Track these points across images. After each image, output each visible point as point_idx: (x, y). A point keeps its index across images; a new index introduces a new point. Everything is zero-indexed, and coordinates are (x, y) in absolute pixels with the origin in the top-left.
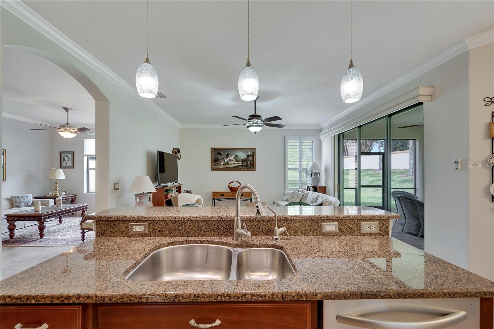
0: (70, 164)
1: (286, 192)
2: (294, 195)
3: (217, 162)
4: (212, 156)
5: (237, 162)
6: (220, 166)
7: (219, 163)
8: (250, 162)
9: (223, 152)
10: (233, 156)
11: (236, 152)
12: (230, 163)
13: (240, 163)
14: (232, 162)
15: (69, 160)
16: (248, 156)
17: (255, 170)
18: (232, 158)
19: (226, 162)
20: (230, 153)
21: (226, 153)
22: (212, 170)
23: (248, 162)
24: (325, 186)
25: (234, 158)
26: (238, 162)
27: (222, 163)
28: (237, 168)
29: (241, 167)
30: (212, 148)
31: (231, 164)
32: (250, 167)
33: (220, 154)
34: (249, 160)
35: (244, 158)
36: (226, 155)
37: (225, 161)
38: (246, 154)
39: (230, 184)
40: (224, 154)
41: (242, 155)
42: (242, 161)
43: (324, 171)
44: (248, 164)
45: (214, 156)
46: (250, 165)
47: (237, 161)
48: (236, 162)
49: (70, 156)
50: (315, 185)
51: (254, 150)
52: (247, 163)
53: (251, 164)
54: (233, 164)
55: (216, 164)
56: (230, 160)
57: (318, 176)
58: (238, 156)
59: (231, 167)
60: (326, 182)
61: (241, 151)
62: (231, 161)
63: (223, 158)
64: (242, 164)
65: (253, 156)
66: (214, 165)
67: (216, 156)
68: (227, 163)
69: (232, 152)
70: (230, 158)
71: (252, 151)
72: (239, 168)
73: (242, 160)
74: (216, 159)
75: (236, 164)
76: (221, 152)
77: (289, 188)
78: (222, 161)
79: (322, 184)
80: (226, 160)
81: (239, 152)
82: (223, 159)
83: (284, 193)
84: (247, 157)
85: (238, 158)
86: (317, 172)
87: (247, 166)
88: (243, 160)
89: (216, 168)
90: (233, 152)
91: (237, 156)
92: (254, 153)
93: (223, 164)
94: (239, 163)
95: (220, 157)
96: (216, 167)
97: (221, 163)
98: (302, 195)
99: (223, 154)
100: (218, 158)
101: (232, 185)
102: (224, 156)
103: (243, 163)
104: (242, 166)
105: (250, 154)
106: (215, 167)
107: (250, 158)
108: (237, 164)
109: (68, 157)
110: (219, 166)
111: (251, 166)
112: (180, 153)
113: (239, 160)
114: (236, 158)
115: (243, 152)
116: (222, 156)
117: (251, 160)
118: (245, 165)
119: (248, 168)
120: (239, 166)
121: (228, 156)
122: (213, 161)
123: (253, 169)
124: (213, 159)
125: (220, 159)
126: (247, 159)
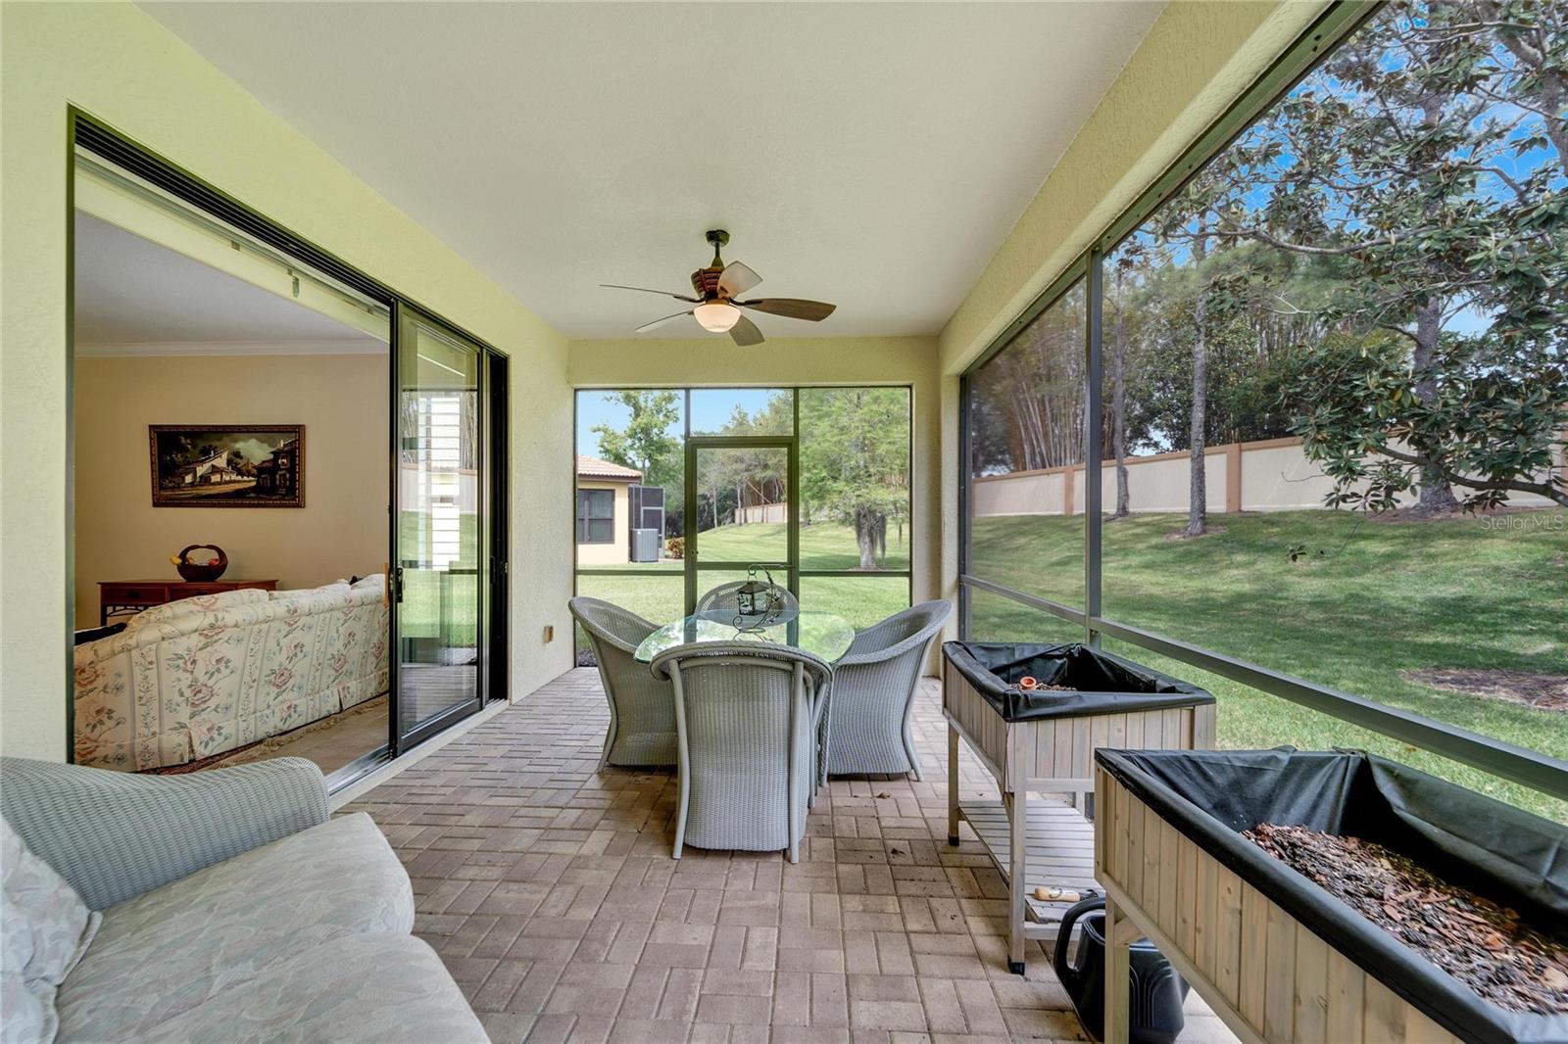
3: (170, 478)
4: (153, 455)
5: (239, 478)
6: (181, 492)
7: (177, 480)
8: (284, 475)
9: (189, 441)
10: (225, 456)
11: (236, 441)
12: (216, 478)
13: (251, 478)
14: (222, 476)
16: (277, 454)
17: (303, 506)
18: (221, 462)
19: (201, 477)
20: (215, 443)
21: (202, 444)
22: (155, 504)
23: (278, 477)
25: (229, 462)
26: (242, 475)
27: (189, 479)
28: (238, 499)
29: (252, 495)
30: (150, 426)
31: (219, 483)
32: (284, 493)
33: (178, 447)
34: (279, 469)
35: (263, 462)
36: (201, 452)
37: (198, 475)
38: (270, 446)
40: (194, 446)
41: (257, 452)
42: (255, 471)
44: (278, 483)
45: (160, 455)
46: (282, 485)
47: (240, 473)
48: (234, 477)
51: (297, 431)
52: (273, 480)
53: (287, 483)
54: (227, 483)
55: (168, 483)
56: (215, 470)
58: (242, 454)
59: (218, 494)
61: (250, 438)
62: (217, 472)
63: (189, 463)
64: (254, 484)
65: (295, 453)
66: (162, 488)
67: (166, 454)
68: (205, 480)
69: (219, 440)
70: (213, 462)
71: (294, 436)
72: (248, 498)
73: (255, 467)
74: (167, 465)
75: (234, 482)
76: (183, 441)
78: (187, 474)
80: (201, 470)
81: (245, 441)
82: (190, 465)
84: (272, 456)
85: (242, 463)
87: (273, 490)
88: (261, 470)
89: (168, 498)
90: (226, 438)
91: (237, 455)
92: (297, 441)
93: (192, 484)
94: (246, 478)
95: (179, 458)
96: (169, 492)
97: (184, 479)
99: (189, 447)
100: (172, 460)
102: (194, 453)
103: (258, 481)
104: (258, 488)
105: (285, 446)
106: (163, 492)
107: (282, 461)
108: (239, 482)
110: (176, 492)
111: (287, 491)
113: (244, 469)
114: (235, 462)
115: (258, 440)
116: (189, 456)
117: (286, 469)
118: (265, 485)
119: (277, 497)
120: (245, 491)
121: (206, 452)
122: (156, 474)
123: (295, 499)
124: (155, 467)
125: (180, 466)
126: (274, 465)
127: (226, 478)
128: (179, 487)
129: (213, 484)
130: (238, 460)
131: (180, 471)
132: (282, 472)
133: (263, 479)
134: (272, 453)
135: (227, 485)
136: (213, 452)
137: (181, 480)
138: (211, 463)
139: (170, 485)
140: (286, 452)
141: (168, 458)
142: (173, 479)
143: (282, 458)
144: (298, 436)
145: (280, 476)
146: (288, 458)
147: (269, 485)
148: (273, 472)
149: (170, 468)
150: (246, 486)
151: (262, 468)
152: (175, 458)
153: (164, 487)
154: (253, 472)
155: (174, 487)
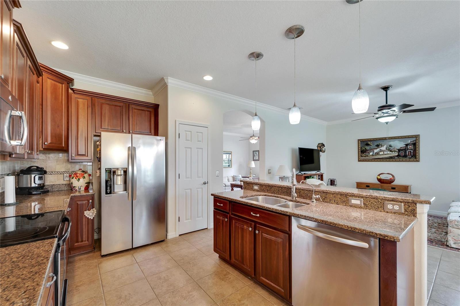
0: (257, 158)
3: (364, 154)
4: (359, 147)
5: (391, 153)
6: (368, 158)
7: (367, 154)
8: (411, 151)
9: (371, 143)
10: (385, 146)
11: (390, 142)
12: (381, 153)
13: (395, 153)
15: (257, 156)
16: (407, 145)
17: (419, 161)
18: (384, 148)
19: (376, 153)
20: (381, 143)
21: (376, 143)
22: (359, 161)
23: (407, 152)
26: (392, 152)
27: (371, 154)
28: (391, 159)
29: (396, 158)
30: (359, 140)
31: (383, 155)
32: (410, 157)
33: (368, 145)
34: (408, 149)
35: (401, 148)
36: (376, 146)
37: (375, 152)
38: (404, 142)
39: (379, 175)
40: (374, 144)
41: (399, 145)
42: (398, 151)
44: (407, 154)
45: (361, 147)
46: (410, 154)
47: (391, 151)
48: (389, 153)
49: (257, 153)
51: (417, 137)
52: (405, 152)
53: (412, 154)
54: (385, 154)
55: (363, 155)
56: (381, 151)
58: (392, 146)
59: (382, 158)
61: (396, 140)
62: (382, 151)
63: (371, 149)
64: (397, 154)
65: (415, 145)
66: (361, 156)
67: (363, 147)
68: (377, 154)
69: (383, 142)
70: (381, 149)
71: (415, 139)
72: (394, 159)
73: (397, 149)
74: (363, 150)
75: (389, 154)
76: (369, 143)
78: (371, 152)
80: (376, 151)
81: (393, 141)
84: (405, 146)
85: (391, 148)
87: (405, 156)
89: (364, 159)
90: (385, 141)
91: (390, 146)
92: (416, 140)
93: (372, 155)
94: (393, 153)
95: (368, 148)
96: (364, 158)
99: (372, 144)
100: (365, 149)
101: (382, 177)
102: (373, 146)
103: (399, 154)
104: (398, 156)
105: (411, 142)
106: (362, 158)
108: (391, 154)
109: (256, 154)
111: (412, 156)
112: (325, 146)
113: (393, 150)
116: (371, 147)
117: (412, 149)
118: (402, 155)
119: (407, 158)
120: (393, 157)
121: (378, 146)
122: (360, 153)
123: (416, 159)
124: (360, 151)
125: (368, 150)
126: (406, 148)
127: (385, 153)
128: (368, 156)
129: (380, 155)
130: (390, 147)
131: (368, 151)
132: (410, 150)
133: (401, 153)
134: (405, 144)
135: (386, 155)
136: (380, 145)
137: (368, 154)
138: (379, 149)
139: (365, 156)
140: (411, 144)
141: (364, 148)
142: (366, 154)
143: (410, 146)
144: (416, 139)
145: (409, 152)
146: (412, 146)
147: (403, 155)
148: (405, 150)
149: (365, 151)
150: (394, 155)
151: (400, 149)
152: (367, 148)
153: (362, 156)
154: (396, 151)
155: (366, 156)
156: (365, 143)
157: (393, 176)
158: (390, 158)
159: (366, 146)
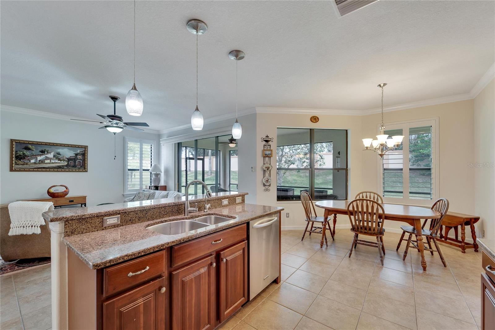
1: (126, 193)
2: (141, 195)
3: (22, 160)
5: (59, 162)
6: (28, 166)
7: (26, 161)
8: (80, 162)
9: (33, 147)
11: (58, 149)
12: (47, 161)
13: (65, 162)
14: (51, 161)
16: (76, 155)
17: (87, 172)
18: (51, 155)
19: (39, 161)
20: (47, 149)
21: (40, 149)
22: (11, 170)
23: (77, 162)
24: (165, 185)
25: (54, 156)
26: (61, 161)
27: (33, 161)
28: (59, 169)
29: (65, 168)
30: (12, 141)
31: (49, 163)
32: (80, 167)
33: (27, 149)
34: (77, 159)
35: (71, 157)
36: (40, 151)
37: (38, 160)
38: (74, 151)
39: (50, 188)
40: (36, 149)
41: (68, 153)
42: (67, 160)
43: (164, 173)
44: (77, 164)
45: (16, 151)
46: (79, 165)
47: (59, 160)
48: (57, 161)
50: (156, 185)
51: (86, 148)
52: (75, 162)
53: (81, 164)
55: (20, 162)
56: (47, 158)
57: (159, 177)
58: (61, 153)
59: (49, 167)
60: (166, 181)
61: (65, 148)
62: (48, 159)
64: (67, 164)
65: (84, 154)
66: (16, 164)
67: (20, 151)
68: (42, 162)
69: (50, 148)
70: (47, 156)
71: (83, 149)
72: (63, 169)
73: (67, 158)
74: (20, 155)
76: (30, 146)
77: (129, 189)
78: (32, 159)
79: (162, 183)
80: (39, 158)
81: (62, 149)
82: (35, 156)
83: (123, 195)
84: (75, 155)
85: (60, 157)
86: (158, 173)
87: (75, 166)
88: (69, 160)
89: (20, 168)
90: (53, 148)
91: (59, 154)
92: (85, 151)
93: (35, 163)
94: (62, 162)
95: (27, 153)
96: (21, 166)
98: (149, 194)
99: (34, 149)
100: (24, 154)
101: (52, 190)
102: (36, 152)
103: (68, 163)
105: (80, 152)
106: (17, 166)
107: (79, 157)
108: (59, 163)
110: (25, 166)
111: (81, 167)
113: (62, 159)
114: (57, 156)
115: (68, 149)
116: (33, 152)
117: (81, 159)
118: (71, 164)
119: (77, 168)
120: (62, 166)
121: (43, 152)
122: (14, 159)
123: (85, 169)
124: (14, 156)
125: (29, 156)
126: (75, 158)
127: (52, 161)
128: (27, 164)
129: (46, 163)
131: (28, 158)
132: (79, 160)
133: (70, 162)
134: (74, 154)
135: (53, 164)
136: (46, 152)
137: (28, 161)
138: (45, 156)
139: (22, 163)
140: (81, 154)
141: (22, 153)
142: (24, 161)
143: (79, 156)
144: (85, 149)
145: (78, 162)
146: (82, 156)
147: (73, 164)
148: (75, 160)
149: (22, 157)
150: (63, 165)
151: (70, 159)
152: (25, 153)
153: (18, 164)
154: (66, 160)
155: (24, 164)
156: (24, 146)
157: (67, 188)
158: (59, 167)
159: (25, 151)
